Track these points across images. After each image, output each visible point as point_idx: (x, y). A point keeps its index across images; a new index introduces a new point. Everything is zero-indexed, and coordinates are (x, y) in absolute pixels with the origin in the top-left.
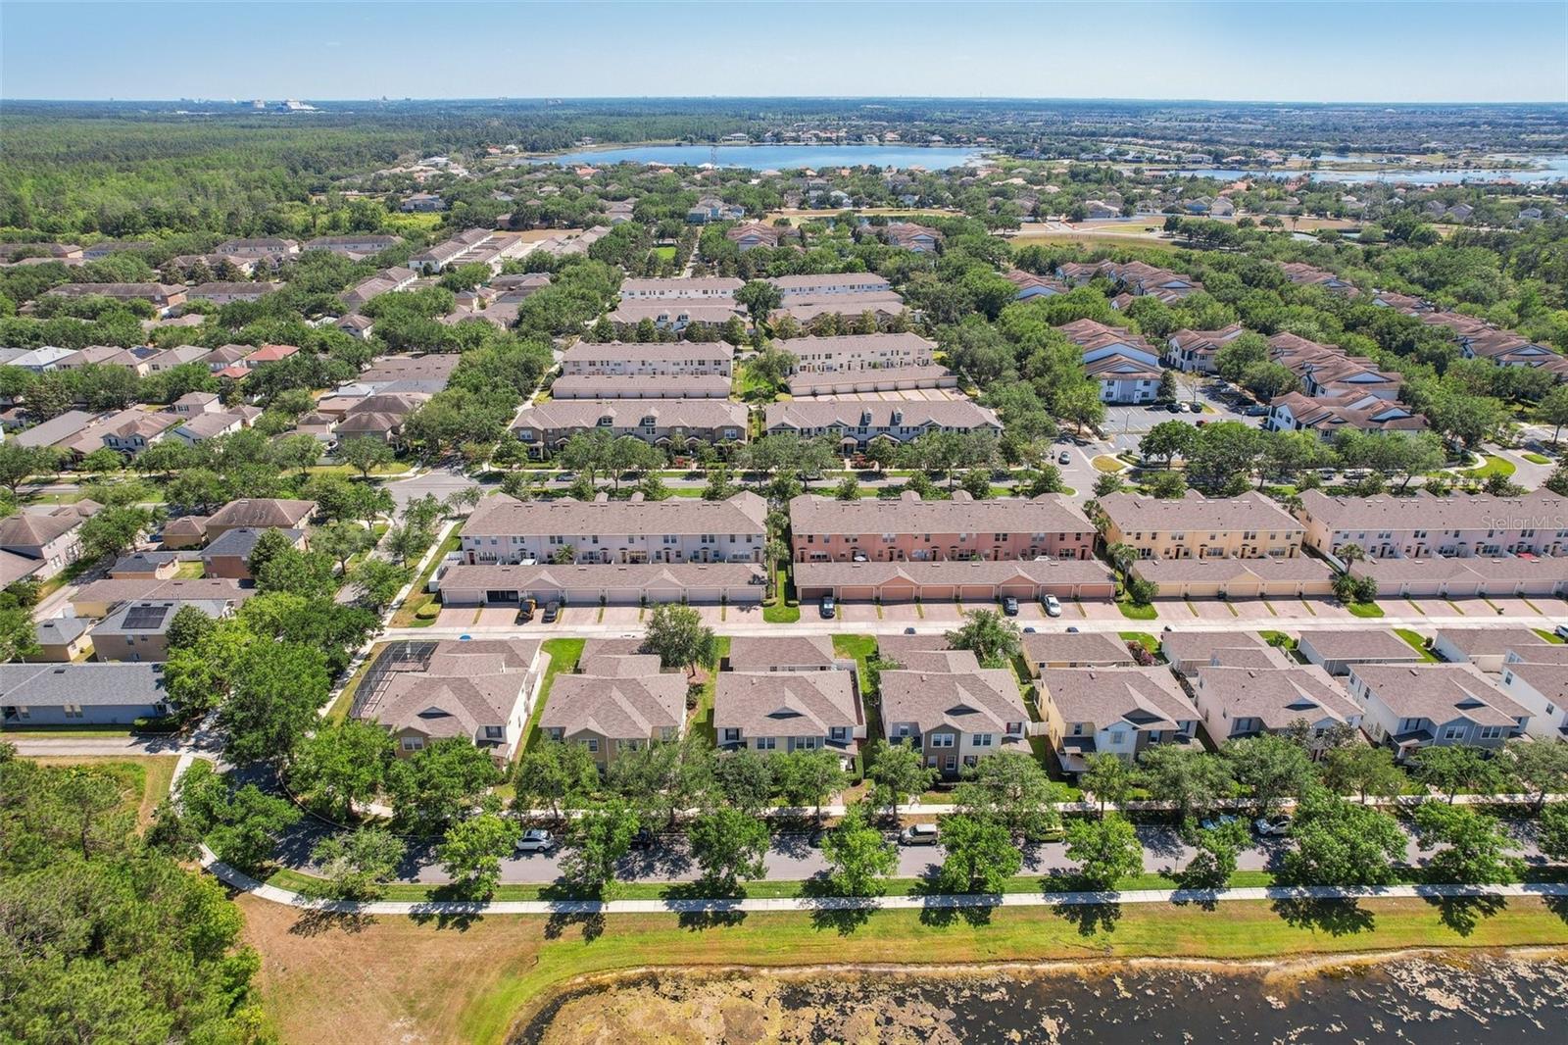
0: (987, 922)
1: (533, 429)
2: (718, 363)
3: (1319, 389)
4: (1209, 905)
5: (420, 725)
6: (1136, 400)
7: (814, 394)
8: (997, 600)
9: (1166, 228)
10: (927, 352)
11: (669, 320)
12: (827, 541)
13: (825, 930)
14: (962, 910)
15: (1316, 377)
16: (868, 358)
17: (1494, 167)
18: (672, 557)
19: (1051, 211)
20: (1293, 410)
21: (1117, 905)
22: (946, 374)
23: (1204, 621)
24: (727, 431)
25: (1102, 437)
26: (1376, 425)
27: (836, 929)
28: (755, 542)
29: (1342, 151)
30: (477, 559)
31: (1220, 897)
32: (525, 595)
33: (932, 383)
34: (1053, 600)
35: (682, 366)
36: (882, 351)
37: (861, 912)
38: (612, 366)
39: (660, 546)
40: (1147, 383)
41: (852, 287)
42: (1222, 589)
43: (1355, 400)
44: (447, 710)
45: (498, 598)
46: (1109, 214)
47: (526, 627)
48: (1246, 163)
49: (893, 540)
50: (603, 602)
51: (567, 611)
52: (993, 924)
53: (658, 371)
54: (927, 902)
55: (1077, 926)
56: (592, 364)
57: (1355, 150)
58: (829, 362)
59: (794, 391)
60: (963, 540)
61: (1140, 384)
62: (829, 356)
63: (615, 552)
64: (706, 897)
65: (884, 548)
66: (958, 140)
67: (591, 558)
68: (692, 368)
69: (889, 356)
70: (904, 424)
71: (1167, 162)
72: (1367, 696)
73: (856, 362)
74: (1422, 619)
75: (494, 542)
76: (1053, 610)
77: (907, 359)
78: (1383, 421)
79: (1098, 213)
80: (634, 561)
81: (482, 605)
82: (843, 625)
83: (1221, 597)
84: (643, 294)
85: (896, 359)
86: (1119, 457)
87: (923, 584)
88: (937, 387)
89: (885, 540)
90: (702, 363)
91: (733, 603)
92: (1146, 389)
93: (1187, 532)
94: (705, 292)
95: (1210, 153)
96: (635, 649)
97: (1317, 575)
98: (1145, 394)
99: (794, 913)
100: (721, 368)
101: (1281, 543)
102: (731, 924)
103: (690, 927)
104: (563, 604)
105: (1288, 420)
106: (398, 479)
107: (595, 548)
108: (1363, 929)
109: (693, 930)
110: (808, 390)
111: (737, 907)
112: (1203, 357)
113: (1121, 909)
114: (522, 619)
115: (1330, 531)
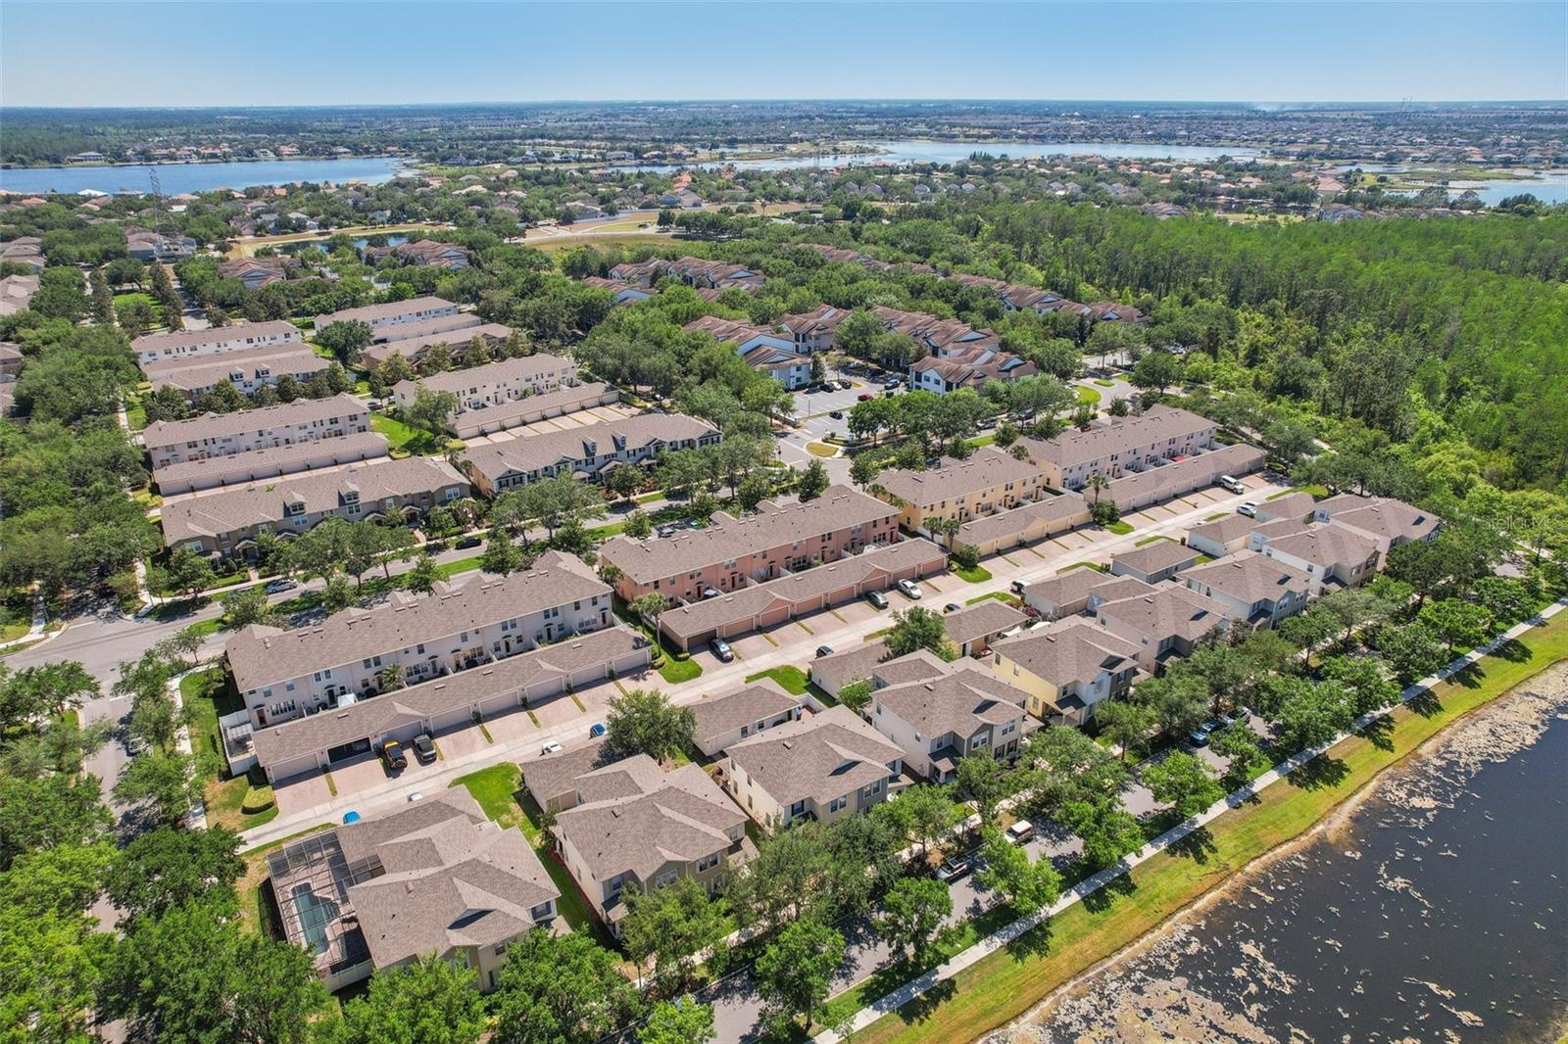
0: (1134, 887)
1: (203, 538)
2: (353, 418)
3: (940, 352)
4: (1254, 799)
5: (460, 938)
6: (792, 387)
7: (484, 434)
8: (860, 598)
9: (659, 223)
10: (570, 371)
11: (246, 378)
12: (673, 582)
13: (1028, 959)
14: (1110, 885)
15: (935, 341)
16: (513, 385)
17: (854, 152)
18: (514, 645)
19: (541, 215)
20: (940, 373)
21: (1202, 828)
22: (607, 390)
23: (1027, 570)
24: (448, 491)
25: (795, 426)
26: (1005, 375)
27: (1034, 955)
28: (601, 605)
29: (732, 143)
30: (268, 716)
31: (1255, 789)
32: (380, 739)
33: (596, 401)
34: (909, 584)
35: (311, 428)
36: (528, 376)
37: (1039, 927)
38: (219, 444)
39: (498, 636)
40: (798, 369)
41: (419, 314)
42: (1022, 537)
43: (977, 356)
44: (483, 907)
45: (343, 755)
46: (594, 214)
47: (405, 777)
48: (665, 157)
49: (734, 565)
50: (478, 719)
51: (441, 743)
52: (1141, 886)
53: (282, 440)
54: (1079, 892)
55: (1192, 859)
56: (192, 445)
57: (742, 142)
58: (474, 397)
59: (462, 434)
60: (795, 548)
61: (793, 370)
62: (473, 391)
63: (447, 659)
64: (902, 984)
65: (726, 575)
66: (367, 151)
67: (418, 675)
68: (323, 429)
69: (534, 380)
70: (629, 447)
71: (594, 161)
72: (1208, 594)
73: (503, 391)
74: (1157, 525)
75: (290, 688)
76: (915, 593)
77: (553, 380)
78: (1008, 371)
79: (585, 214)
80: (471, 663)
81: (325, 770)
82: (748, 663)
83: (1022, 545)
84: (167, 352)
85: (541, 383)
86: (825, 441)
87: (797, 601)
88: (602, 405)
89: (727, 567)
90: (334, 421)
91: (622, 674)
92: (798, 374)
93: (966, 495)
94: (250, 341)
95: (629, 149)
96: (596, 757)
97: (1076, 508)
98: (798, 379)
99: (991, 957)
100: (359, 423)
101: (1030, 488)
102: (949, 998)
103: (916, 1021)
104: (432, 736)
105: (937, 382)
106: (22, 647)
107: (422, 660)
108: (1346, 774)
109: (922, 1021)
110: (475, 431)
111: (940, 977)
112: (817, 338)
113: (1208, 829)
114: (394, 768)
115: (1060, 470)
